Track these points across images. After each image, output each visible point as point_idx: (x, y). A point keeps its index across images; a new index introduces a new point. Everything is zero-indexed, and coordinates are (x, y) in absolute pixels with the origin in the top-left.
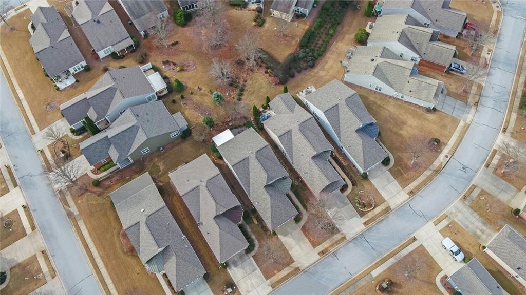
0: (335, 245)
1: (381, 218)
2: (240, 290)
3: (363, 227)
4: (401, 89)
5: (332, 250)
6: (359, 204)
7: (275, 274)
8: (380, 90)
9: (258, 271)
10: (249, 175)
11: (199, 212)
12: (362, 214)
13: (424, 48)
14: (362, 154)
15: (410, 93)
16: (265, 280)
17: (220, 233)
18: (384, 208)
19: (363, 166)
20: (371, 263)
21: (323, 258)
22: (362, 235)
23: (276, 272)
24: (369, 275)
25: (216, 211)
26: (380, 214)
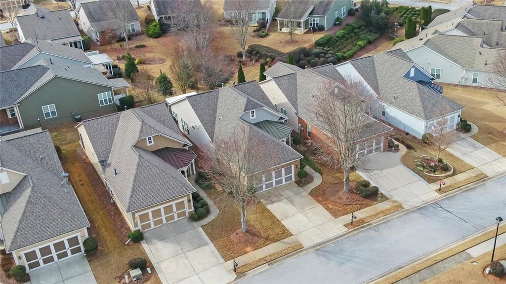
0: (381, 215)
1: (471, 186)
2: (160, 276)
3: (437, 195)
4: (470, 64)
5: (374, 221)
6: (424, 167)
7: (246, 253)
8: (438, 77)
9: (210, 248)
10: (215, 112)
11: (110, 149)
12: (430, 180)
13: (496, 38)
14: (418, 100)
15: (486, 66)
16: (222, 260)
17: (139, 162)
18: (473, 175)
19: (423, 114)
20: (464, 238)
21: (355, 232)
22: (436, 204)
23: (248, 249)
24: (463, 255)
25: (141, 133)
26: (468, 182)
